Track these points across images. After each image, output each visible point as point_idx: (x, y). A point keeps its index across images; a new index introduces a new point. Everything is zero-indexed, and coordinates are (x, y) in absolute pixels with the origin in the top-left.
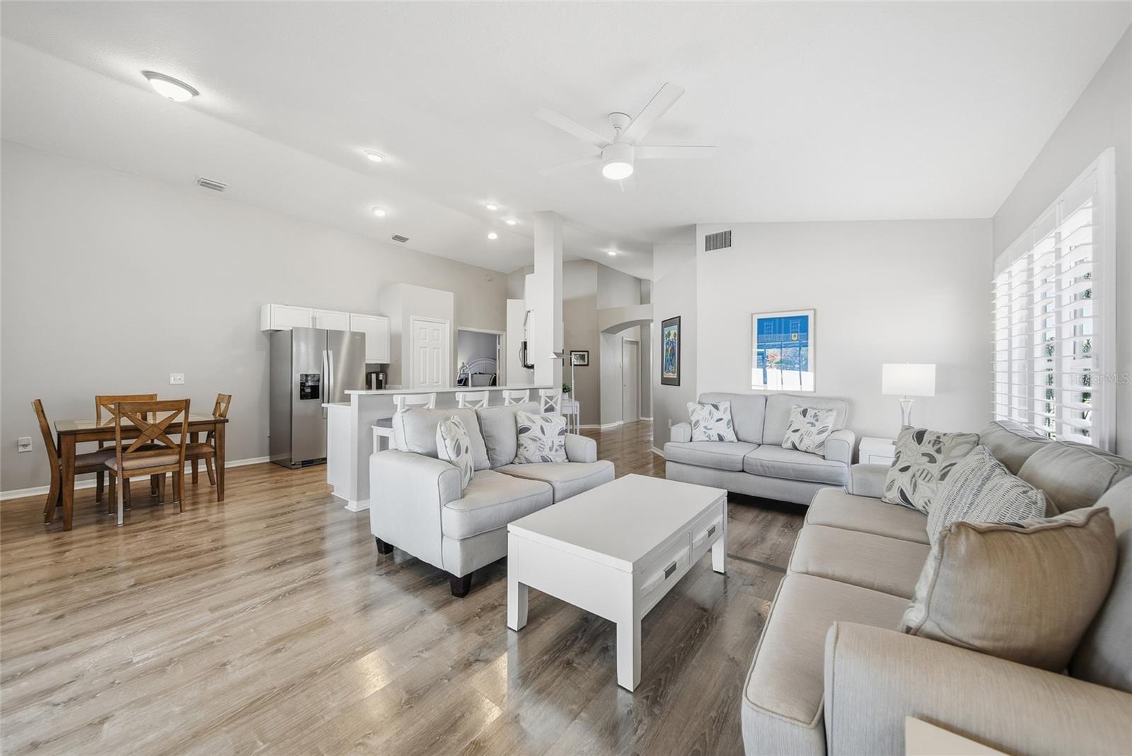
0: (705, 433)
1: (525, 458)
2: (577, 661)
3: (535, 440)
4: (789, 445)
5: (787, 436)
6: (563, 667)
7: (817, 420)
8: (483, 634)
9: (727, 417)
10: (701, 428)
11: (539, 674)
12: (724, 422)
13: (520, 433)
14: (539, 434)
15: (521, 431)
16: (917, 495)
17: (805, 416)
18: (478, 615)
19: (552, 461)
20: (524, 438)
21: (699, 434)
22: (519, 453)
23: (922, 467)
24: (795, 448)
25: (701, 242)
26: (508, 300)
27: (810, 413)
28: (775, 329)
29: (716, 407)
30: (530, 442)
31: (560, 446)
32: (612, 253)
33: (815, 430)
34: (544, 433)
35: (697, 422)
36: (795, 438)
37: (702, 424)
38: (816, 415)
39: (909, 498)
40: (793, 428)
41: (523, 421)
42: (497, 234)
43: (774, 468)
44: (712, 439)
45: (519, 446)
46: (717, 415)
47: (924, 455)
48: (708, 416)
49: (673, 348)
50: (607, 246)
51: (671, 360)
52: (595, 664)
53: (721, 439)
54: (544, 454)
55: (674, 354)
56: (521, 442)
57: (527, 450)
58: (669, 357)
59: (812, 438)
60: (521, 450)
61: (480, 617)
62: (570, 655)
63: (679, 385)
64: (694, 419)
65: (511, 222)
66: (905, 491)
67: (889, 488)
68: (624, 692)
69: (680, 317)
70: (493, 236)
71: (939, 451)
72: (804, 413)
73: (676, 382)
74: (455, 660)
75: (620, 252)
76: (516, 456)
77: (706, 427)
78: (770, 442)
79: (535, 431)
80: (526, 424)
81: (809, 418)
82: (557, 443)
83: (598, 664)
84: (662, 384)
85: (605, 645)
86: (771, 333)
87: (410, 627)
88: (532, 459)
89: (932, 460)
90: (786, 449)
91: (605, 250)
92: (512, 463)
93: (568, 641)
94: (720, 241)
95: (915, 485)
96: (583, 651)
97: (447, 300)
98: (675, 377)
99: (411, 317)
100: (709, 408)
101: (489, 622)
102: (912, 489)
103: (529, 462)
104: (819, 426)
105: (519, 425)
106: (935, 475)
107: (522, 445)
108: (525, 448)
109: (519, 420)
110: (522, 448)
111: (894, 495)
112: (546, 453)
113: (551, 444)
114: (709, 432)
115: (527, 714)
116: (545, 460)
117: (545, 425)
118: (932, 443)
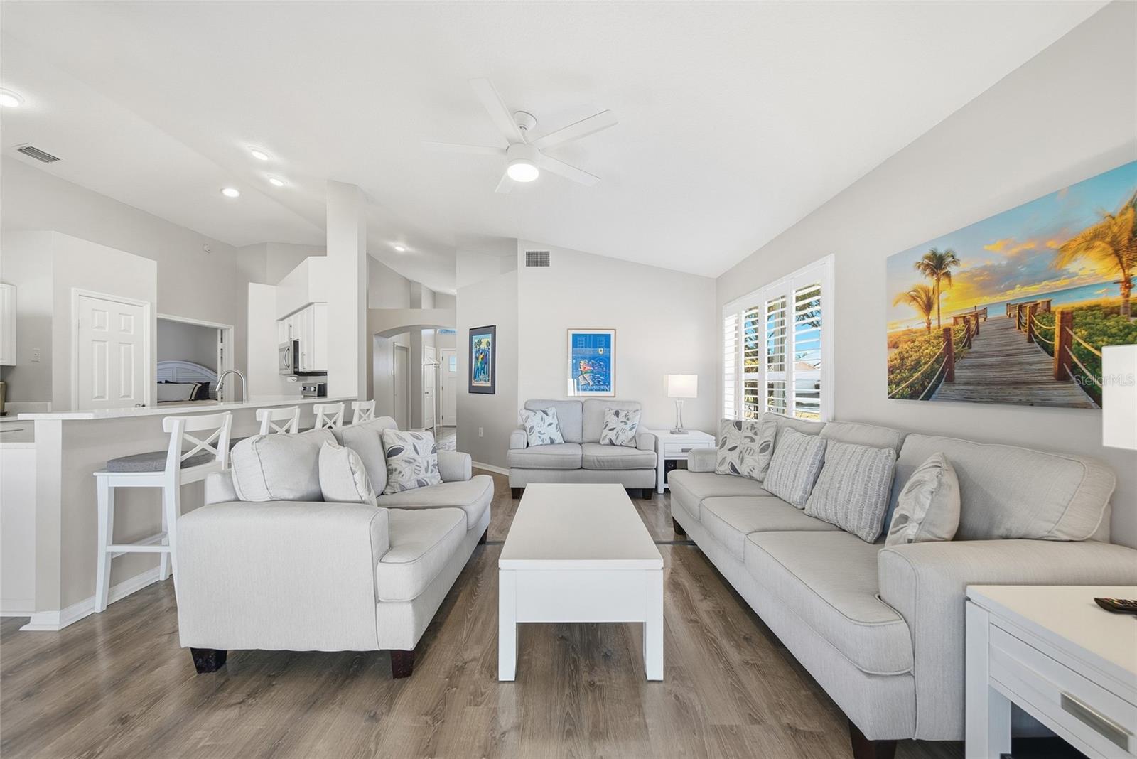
0: (540, 437)
1: (400, 484)
2: (596, 679)
3: (410, 462)
4: (607, 441)
5: (603, 435)
6: (591, 691)
7: (628, 419)
8: (481, 703)
9: (555, 422)
10: (536, 433)
11: (579, 710)
12: (554, 426)
13: (388, 457)
14: (414, 455)
15: (390, 453)
16: (744, 466)
17: (618, 417)
18: (450, 686)
19: (428, 485)
20: (396, 461)
21: (534, 441)
22: (390, 481)
23: (746, 446)
24: (612, 443)
25: (522, 259)
26: (250, 284)
27: (622, 414)
28: (586, 343)
29: (545, 412)
30: (404, 465)
31: (434, 465)
32: (400, 248)
33: (627, 427)
34: (418, 453)
35: (532, 428)
36: (612, 435)
37: (537, 429)
38: (626, 416)
39: (737, 468)
40: (609, 427)
41: (392, 440)
42: (240, 192)
43: (608, 461)
44: (545, 442)
45: (390, 471)
46: (548, 420)
47: (746, 437)
48: (540, 422)
49: (485, 357)
50: (394, 238)
51: (483, 369)
52: (613, 675)
53: (552, 442)
54: (420, 477)
55: (486, 363)
56: (394, 466)
57: (403, 476)
58: (479, 365)
59: (626, 433)
60: (395, 476)
61: (457, 687)
62: (585, 677)
63: (494, 393)
64: (528, 425)
65: (277, 182)
66: (735, 464)
67: (722, 463)
68: (656, 685)
69: (495, 326)
70: (231, 193)
71: (755, 434)
72: (617, 414)
73: (491, 390)
74: (480, 747)
75: (409, 249)
76: (388, 484)
77: (539, 432)
78: (588, 441)
79: (408, 452)
80: (398, 444)
81: (621, 418)
82: (431, 463)
83: (615, 672)
84: (470, 392)
85: (602, 654)
86: (582, 347)
87: (377, 744)
88: (408, 485)
89: (753, 440)
90: (604, 445)
91: (391, 244)
92: (382, 494)
93: (569, 665)
94: (537, 259)
95: (743, 459)
96: (592, 668)
97: (146, 271)
98: (490, 385)
99: (73, 289)
100: (540, 414)
101: (472, 687)
102: (740, 462)
103: (404, 489)
104: (630, 423)
105: (387, 447)
106: (756, 450)
107: (396, 470)
108: (400, 472)
109: (386, 439)
110: (395, 474)
111: (726, 468)
112: (423, 475)
113: (426, 465)
114: (542, 436)
115: (607, 751)
116: (421, 484)
117: (417, 442)
118: (749, 428)
